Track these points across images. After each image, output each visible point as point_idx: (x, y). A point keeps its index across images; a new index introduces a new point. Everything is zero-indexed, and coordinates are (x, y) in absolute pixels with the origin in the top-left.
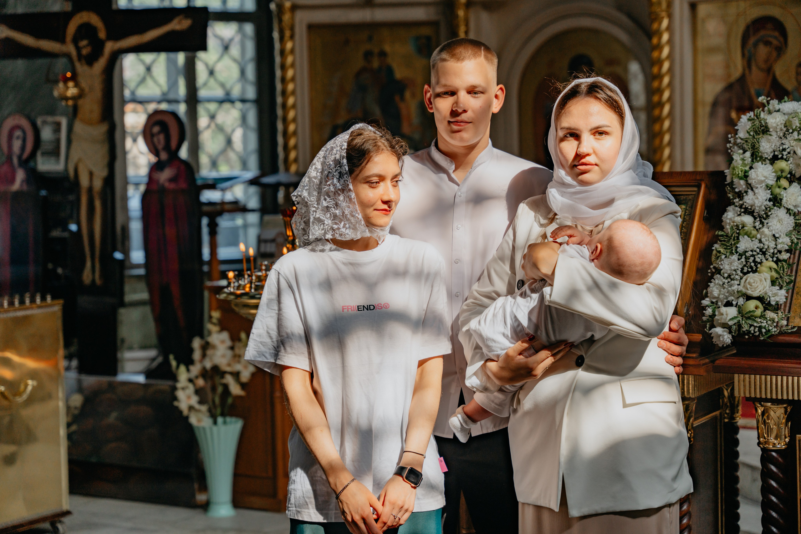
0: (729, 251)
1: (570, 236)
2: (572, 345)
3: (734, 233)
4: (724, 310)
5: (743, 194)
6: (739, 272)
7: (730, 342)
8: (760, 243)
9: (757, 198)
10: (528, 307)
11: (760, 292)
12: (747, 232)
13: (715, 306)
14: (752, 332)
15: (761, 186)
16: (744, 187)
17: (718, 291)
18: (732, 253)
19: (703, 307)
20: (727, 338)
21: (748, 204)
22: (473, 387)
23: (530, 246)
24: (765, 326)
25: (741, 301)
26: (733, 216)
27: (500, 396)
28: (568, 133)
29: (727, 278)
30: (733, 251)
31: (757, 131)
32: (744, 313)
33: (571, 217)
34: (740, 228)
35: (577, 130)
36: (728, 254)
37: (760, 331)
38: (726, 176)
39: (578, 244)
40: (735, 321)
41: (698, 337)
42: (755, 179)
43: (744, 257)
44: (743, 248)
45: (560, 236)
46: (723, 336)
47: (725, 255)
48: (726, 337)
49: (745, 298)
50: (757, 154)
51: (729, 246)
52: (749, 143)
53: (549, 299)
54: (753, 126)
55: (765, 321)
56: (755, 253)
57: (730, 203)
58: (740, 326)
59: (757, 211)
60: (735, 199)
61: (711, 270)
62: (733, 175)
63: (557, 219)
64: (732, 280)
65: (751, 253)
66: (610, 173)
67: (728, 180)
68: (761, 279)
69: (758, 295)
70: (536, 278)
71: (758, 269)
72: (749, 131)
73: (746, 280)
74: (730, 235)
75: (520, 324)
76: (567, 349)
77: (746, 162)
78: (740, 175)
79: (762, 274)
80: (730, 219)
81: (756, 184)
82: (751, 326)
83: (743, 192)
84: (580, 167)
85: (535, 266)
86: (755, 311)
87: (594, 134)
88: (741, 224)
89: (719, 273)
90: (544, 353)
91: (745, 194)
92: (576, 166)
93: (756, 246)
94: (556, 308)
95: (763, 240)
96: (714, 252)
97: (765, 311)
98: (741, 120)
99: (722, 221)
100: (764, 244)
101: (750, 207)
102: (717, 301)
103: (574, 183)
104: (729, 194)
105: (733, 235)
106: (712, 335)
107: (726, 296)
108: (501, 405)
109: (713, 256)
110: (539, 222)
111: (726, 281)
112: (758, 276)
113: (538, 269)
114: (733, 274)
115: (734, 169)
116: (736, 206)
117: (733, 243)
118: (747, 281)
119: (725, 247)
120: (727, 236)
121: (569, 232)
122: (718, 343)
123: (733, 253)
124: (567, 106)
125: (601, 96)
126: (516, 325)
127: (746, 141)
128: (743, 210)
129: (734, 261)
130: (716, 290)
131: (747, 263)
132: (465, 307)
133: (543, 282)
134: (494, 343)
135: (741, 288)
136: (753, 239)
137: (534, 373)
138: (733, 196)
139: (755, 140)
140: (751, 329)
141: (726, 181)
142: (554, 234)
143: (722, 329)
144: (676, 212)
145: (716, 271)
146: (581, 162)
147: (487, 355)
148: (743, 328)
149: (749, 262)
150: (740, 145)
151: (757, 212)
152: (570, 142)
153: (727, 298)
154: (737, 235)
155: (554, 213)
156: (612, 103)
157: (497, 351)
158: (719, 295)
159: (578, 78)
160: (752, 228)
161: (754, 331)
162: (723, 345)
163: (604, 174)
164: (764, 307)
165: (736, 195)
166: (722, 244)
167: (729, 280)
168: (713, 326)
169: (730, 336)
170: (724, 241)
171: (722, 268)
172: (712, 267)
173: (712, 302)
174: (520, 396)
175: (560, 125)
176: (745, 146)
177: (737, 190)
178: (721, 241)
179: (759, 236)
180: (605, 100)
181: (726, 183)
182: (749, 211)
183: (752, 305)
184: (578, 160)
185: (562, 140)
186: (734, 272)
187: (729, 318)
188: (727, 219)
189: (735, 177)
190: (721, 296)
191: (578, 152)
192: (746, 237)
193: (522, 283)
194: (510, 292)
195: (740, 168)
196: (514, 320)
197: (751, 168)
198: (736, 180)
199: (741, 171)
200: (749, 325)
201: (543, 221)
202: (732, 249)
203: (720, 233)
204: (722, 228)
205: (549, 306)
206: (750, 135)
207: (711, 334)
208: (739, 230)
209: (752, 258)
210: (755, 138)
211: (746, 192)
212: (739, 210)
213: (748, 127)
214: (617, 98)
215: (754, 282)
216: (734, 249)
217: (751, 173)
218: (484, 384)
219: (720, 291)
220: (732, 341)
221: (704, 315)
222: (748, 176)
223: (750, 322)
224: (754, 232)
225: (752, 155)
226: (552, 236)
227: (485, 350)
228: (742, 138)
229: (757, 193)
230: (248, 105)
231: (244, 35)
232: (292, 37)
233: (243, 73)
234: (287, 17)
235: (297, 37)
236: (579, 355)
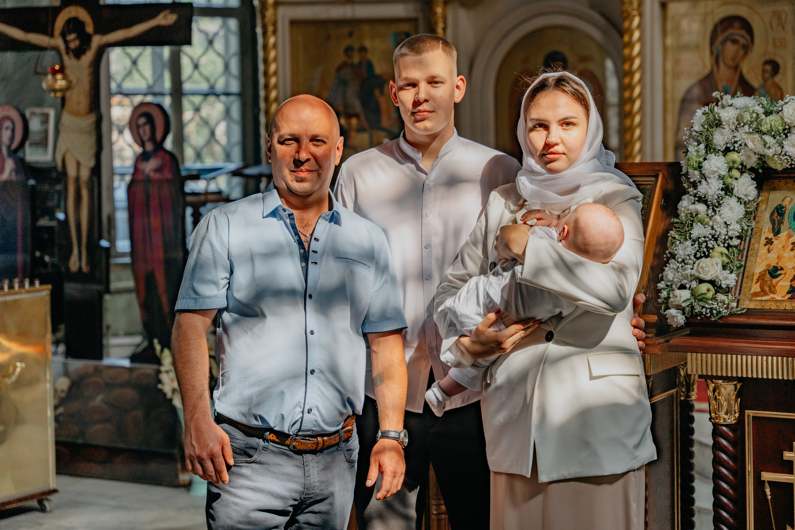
0: (683, 237)
1: (539, 219)
2: (540, 322)
3: (688, 220)
4: (678, 292)
5: (697, 183)
6: (692, 257)
7: (683, 322)
8: (712, 230)
9: (710, 188)
10: (500, 285)
11: (711, 275)
12: (701, 219)
13: (670, 289)
14: (704, 313)
15: (714, 176)
16: (698, 177)
17: (673, 274)
18: (686, 239)
19: (659, 290)
20: (680, 319)
21: (701, 193)
22: (448, 362)
23: (502, 228)
24: (716, 307)
25: (694, 284)
26: (688, 204)
27: (473, 371)
28: (537, 124)
29: (681, 263)
30: (687, 238)
31: (711, 125)
32: (697, 295)
33: (539, 203)
34: (694, 216)
35: (546, 121)
36: (682, 240)
37: (711, 312)
38: (682, 167)
39: (548, 226)
40: (688, 303)
41: (654, 318)
42: (708, 170)
43: (697, 243)
44: (697, 234)
45: (529, 219)
46: (677, 317)
47: (679, 241)
48: (679, 318)
49: (698, 281)
50: (711, 146)
51: (684, 233)
52: (703, 135)
53: (520, 277)
54: (707, 119)
55: (716, 303)
56: (707, 239)
57: (685, 192)
58: (693, 308)
59: (710, 200)
60: (690, 188)
61: (667, 255)
62: (689, 165)
63: (526, 205)
64: (685, 264)
65: (703, 239)
66: (577, 161)
67: (684, 171)
68: (713, 263)
69: (710, 279)
70: (508, 258)
71: (710, 255)
72: (703, 124)
73: (699, 264)
74: (684, 222)
76: (536, 326)
77: (700, 154)
78: (694, 166)
79: (713, 259)
80: (685, 207)
81: (709, 175)
82: (703, 307)
83: (697, 182)
84: (549, 156)
85: (507, 246)
86: (707, 294)
87: (562, 125)
88: (695, 212)
89: (674, 258)
91: (699, 184)
92: (544, 155)
93: (709, 233)
94: (526, 285)
95: (715, 227)
96: (670, 238)
97: (716, 293)
98: (697, 114)
99: (677, 209)
100: (716, 231)
101: (703, 196)
102: (671, 285)
103: (543, 171)
104: (685, 183)
105: (687, 223)
106: (667, 317)
107: (680, 279)
108: (474, 378)
109: (668, 242)
110: (510, 208)
111: (680, 265)
112: (710, 260)
113: (510, 250)
114: (687, 259)
115: (689, 160)
116: (691, 195)
117: (687, 229)
118: (700, 266)
119: (680, 233)
120: (682, 223)
121: (538, 215)
122: (672, 323)
123: (687, 239)
124: (536, 99)
125: (568, 89)
126: (488, 301)
127: (701, 134)
128: (696, 199)
129: (688, 246)
130: (670, 274)
131: (700, 249)
132: (441, 290)
133: (514, 262)
134: (467, 319)
135: (693, 272)
136: (706, 226)
137: (504, 347)
138: (688, 186)
139: (709, 133)
140: (703, 311)
142: (524, 218)
143: (676, 311)
144: (637, 197)
145: (671, 256)
146: (549, 151)
147: (460, 331)
148: (695, 309)
149: (701, 247)
150: (695, 137)
151: (710, 201)
152: (540, 132)
153: (681, 282)
154: (691, 222)
155: (523, 199)
156: (579, 96)
157: (470, 327)
158: (673, 278)
160: (705, 216)
161: (706, 312)
162: (677, 326)
163: (571, 162)
164: (715, 290)
165: (691, 185)
166: (677, 231)
167: (683, 264)
168: (668, 308)
169: (684, 317)
170: (679, 228)
171: (676, 253)
172: (667, 252)
173: (667, 286)
174: (492, 371)
175: (530, 116)
176: (699, 138)
177: (691, 180)
178: (676, 228)
179: (711, 223)
180: (572, 94)
181: (682, 173)
182: (702, 200)
183: (704, 288)
184: (547, 150)
185: (532, 130)
186: (688, 257)
187: (682, 300)
188: (682, 207)
189: (690, 168)
190: (676, 280)
191: (547, 142)
192: (699, 224)
193: (494, 265)
194: (483, 272)
195: (695, 159)
196: (486, 297)
197: (705, 159)
198: (690, 171)
199: (696, 162)
200: (701, 307)
201: (513, 207)
202: (686, 235)
203: (676, 220)
204: (677, 216)
205: (520, 283)
206: (704, 128)
207: (666, 315)
208: (693, 217)
209: (704, 244)
210: (708, 131)
211: (700, 182)
212: (693, 198)
213: (703, 121)
214: (583, 92)
215: (706, 267)
216: (688, 235)
217: (705, 163)
218: (458, 359)
219: (675, 275)
220: (686, 321)
221: (659, 297)
222: (702, 167)
223: (702, 304)
224: (707, 220)
225: (706, 147)
226: (522, 219)
227: (458, 326)
228: (697, 131)
229: (710, 183)
230: (232, 98)
231: (228, 30)
232: (275, 32)
233: (227, 67)
234: (269, 13)
235: (280, 32)
236: (549, 330)
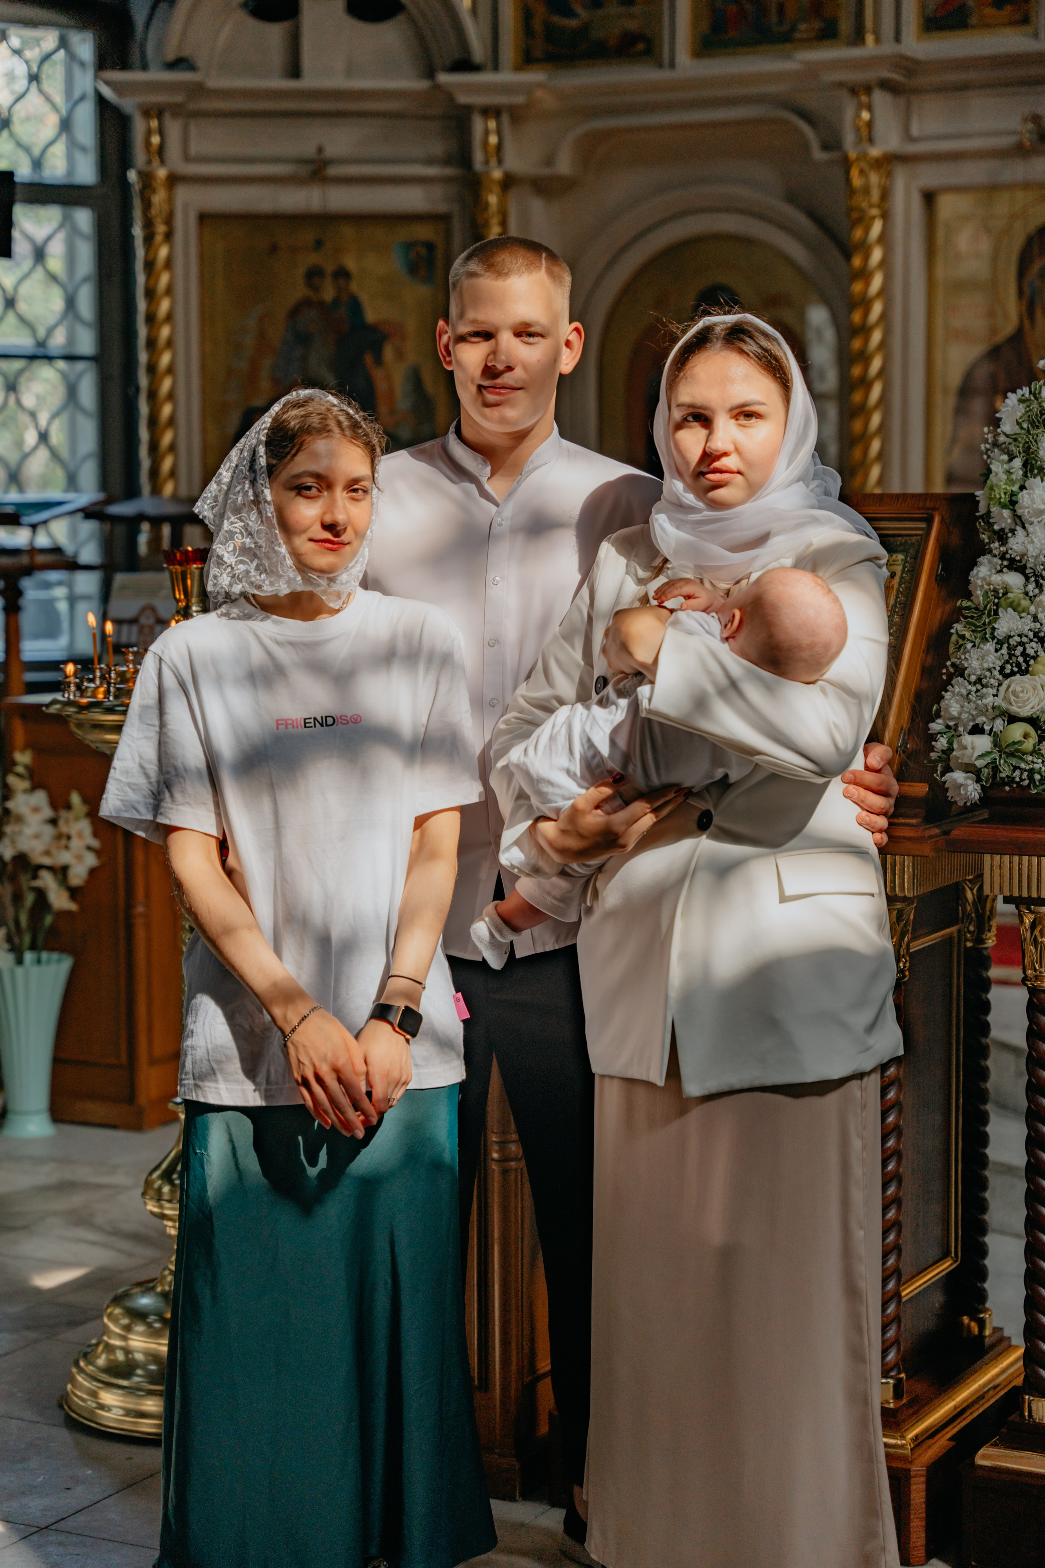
0: (979, 635)
1: (688, 597)
2: (689, 793)
3: (988, 602)
4: (968, 739)
5: (1007, 533)
6: (996, 673)
7: (977, 796)
8: (1034, 621)
9: (1032, 542)
10: (612, 722)
11: (1032, 708)
12: (1013, 601)
13: (953, 733)
14: (1017, 779)
15: (1040, 519)
16: (1009, 521)
17: (959, 706)
18: (984, 640)
19: (932, 735)
20: (972, 790)
21: (1015, 552)
22: (513, 867)
23: (618, 613)
24: (1040, 768)
25: (999, 724)
26: (989, 573)
27: (562, 884)
28: (689, 415)
29: (975, 684)
30: (987, 636)
31: (1034, 422)
32: (1004, 746)
33: (691, 566)
34: (1001, 595)
35: (706, 408)
36: (977, 641)
37: (1031, 778)
38: (979, 502)
39: (704, 611)
40: (988, 760)
41: (920, 789)
42: (1028, 508)
43: (1005, 646)
44: (1005, 630)
45: (669, 596)
46: (967, 786)
47: (972, 642)
48: (970, 788)
49: (1006, 719)
50: (1034, 462)
51: (981, 627)
52: (1019, 442)
53: (647, 707)
54: (1026, 412)
55: (1040, 761)
56: (1025, 639)
57: (984, 550)
58: (996, 769)
59: (1032, 565)
60: (993, 542)
61: (947, 670)
62: (991, 499)
63: (668, 568)
64: (983, 686)
65: (1018, 639)
66: (764, 487)
67: (982, 509)
68: (1036, 686)
69: (1029, 714)
70: (627, 670)
71: (1030, 669)
72: (1020, 421)
73: (1009, 687)
74: (982, 607)
75: (597, 753)
76: (680, 799)
77: (1014, 477)
78: (1002, 500)
79: (1036, 678)
80: (984, 579)
81: (1031, 517)
82: (1015, 768)
83: (1007, 530)
84: (711, 476)
85: (625, 648)
86: (1024, 742)
87: (736, 417)
88: (1003, 588)
89: (962, 675)
90: (639, 806)
91: (1010, 535)
92: (703, 474)
93: (1028, 628)
94: (661, 724)
95: (1040, 616)
96: (954, 638)
97: (1040, 742)
98: (1007, 401)
99: (968, 582)
100: (1041, 625)
101: (1018, 558)
102: (956, 725)
103: (701, 505)
104: (983, 534)
105: (988, 608)
106: (946, 786)
107: (973, 715)
108: (564, 900)
109: (951, 645)
110: (636, 575)
111: (974, 689)
112: (1029, 679)
113: (630, 654)
114: (986, 677)
115: (992, 489)
116: (995, 556)
117: (987, 620)
118: (1011, 689)
119: (974, 628)
120: (977, 609)
121: (687, 589)
122: (957, 799)
123: (986, 639)
124: (689, 365)
125: (750, 347)
126: (590, 754)
127: (1015, 440)
128: (1005, 563)
129: (988, 653)
130: (955, 705)
131: (1010, 658)
132: (502, 726)
133: (639, 678)
134: (550, 787)
135: (998, 701)
136: (1023, 615)
137: (621, 841)
138: (989, 538)
139: (1031, 437)
140: (1014, 774)
141: (978, 512)
142: (660, 594)
143: (965, 775)
144: (878, 558)
145: (955, 671)
146: (712, 467)
147: (538, 809)
148: (1000, 772)
149: (1014, 655)
150: (1004, 446)
151: (1031, 568)
152: (695, 430)
153: (974, 720)
154: (995, 607)
155: (663, 558)
156: (770, 362)
157: (556, 802)
158: (960, 714)
159: (709, 314)
160: (1022, 596)
161: (1020, 778)
162: (965, 803)
163: (753, 489)
164: (1039, 736)
165: (996, 537)
166: (968, 623)
167: (979, 687)
168: (948, 769)
169: (978, 787)
170: (972, 617)
171: (966, 665)
172: (948, 663)
173: (948, 727)
174: (598, 884)
175: (676, 398)
176: (1012, 448)
177: (996, 527)
178: (966, 617)
179: (1032, 609)
180: (757, 357)
181: (977, 514)
182: (1016, 565)
183: (1017, 731)
184: (707, 464)
185: (679, 427)
186: (988, 674)
187: (976, 755)
188: (978, 578)
189: (994, 504)
190: (965, 716)
191: (707, 450)
192: (1010, 610)
193: (603, 681)
194: (583, 698)
195: (1004, 487)
196: (586, 747)
197: (1022, 488)
198: (994, 509)
199: (1005, 493)
200: (1012, 768)
201: (641, 574)
202: (985, 632)
203: (966, 603)
204: (968, 595)
205: (649, 720)
206: (1022, 428)
207: (945, 783)
208: (999, 598)
209: (1020, 649)
210: (1030, 434)
211: (1013, 531)
212: (1000, 562)
213: (1019, 414)
214: (779, 354)
215: (1023, 692)
216: (988, 631)
217: (1023, 496)
218: (533, 861)
219: (962, 707)
220: (982, 795)
221: (932, 749)
222: (1016, 502)
223: (1014, 762)
224: (1025, 603)
225: (1025, 465)
226: (656, 597)
227: (535, 801)
228: (1008, 433)
229: (1032, 533)
230: (80, 366)
231: (74, 230)
232: (169, 236)
233: (71, 303)
234: (159, 198)
235: (179, 236)
236: (704, 808)
